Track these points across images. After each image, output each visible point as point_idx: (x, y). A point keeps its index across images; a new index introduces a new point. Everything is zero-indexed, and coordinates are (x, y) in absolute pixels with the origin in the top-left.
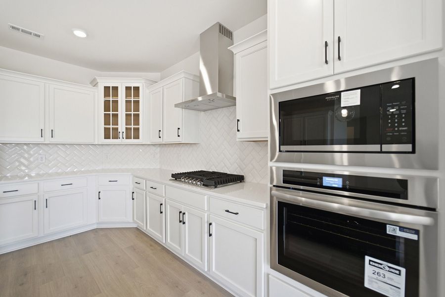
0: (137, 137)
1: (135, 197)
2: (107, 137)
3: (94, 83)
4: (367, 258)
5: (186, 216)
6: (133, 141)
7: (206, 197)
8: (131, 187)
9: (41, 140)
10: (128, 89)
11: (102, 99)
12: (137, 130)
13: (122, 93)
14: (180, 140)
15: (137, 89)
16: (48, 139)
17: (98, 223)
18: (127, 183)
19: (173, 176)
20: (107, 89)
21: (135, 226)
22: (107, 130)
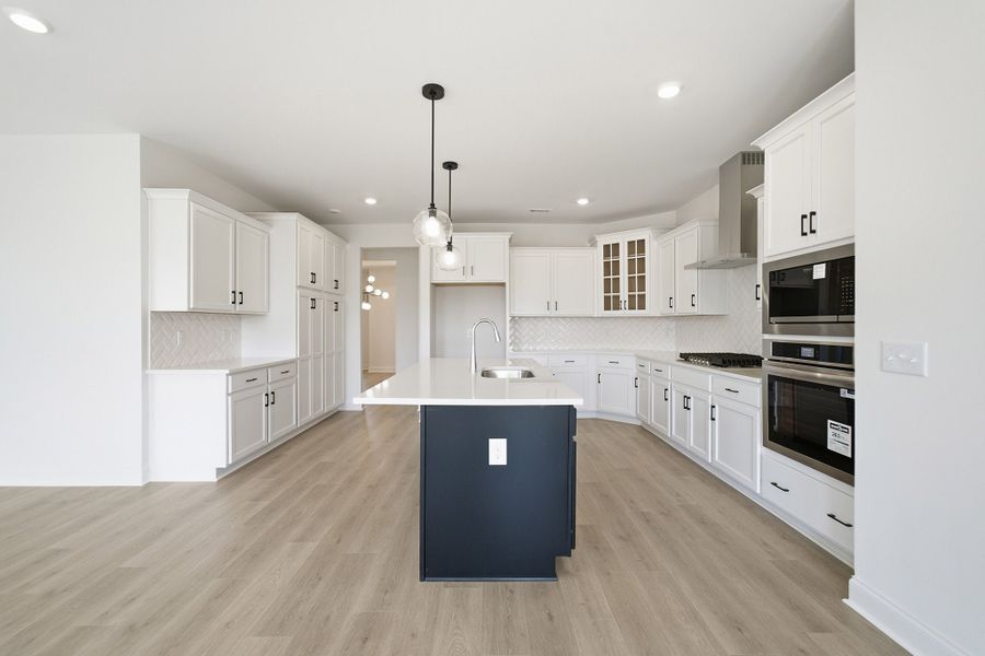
0: (642, 307)
1: (638, 384)
2: (607, 307)
3: (593, 243)
4: (829, 421)
5: (691, 402)
6: (637, 312)
7: (710, 377)
8: (633, 373)
9: (548, 313)
10: (631, 244)
11: (601, 261)
12: (642, 297)
13: (624, 250)
14: (695, 311)
15: (642, 243)
16: (553, 313)
17: (598, 412)
18: (629, 366)
19: (682, 355)
20: (606, 247)
21: (639, 423)
22: (607, 299)
